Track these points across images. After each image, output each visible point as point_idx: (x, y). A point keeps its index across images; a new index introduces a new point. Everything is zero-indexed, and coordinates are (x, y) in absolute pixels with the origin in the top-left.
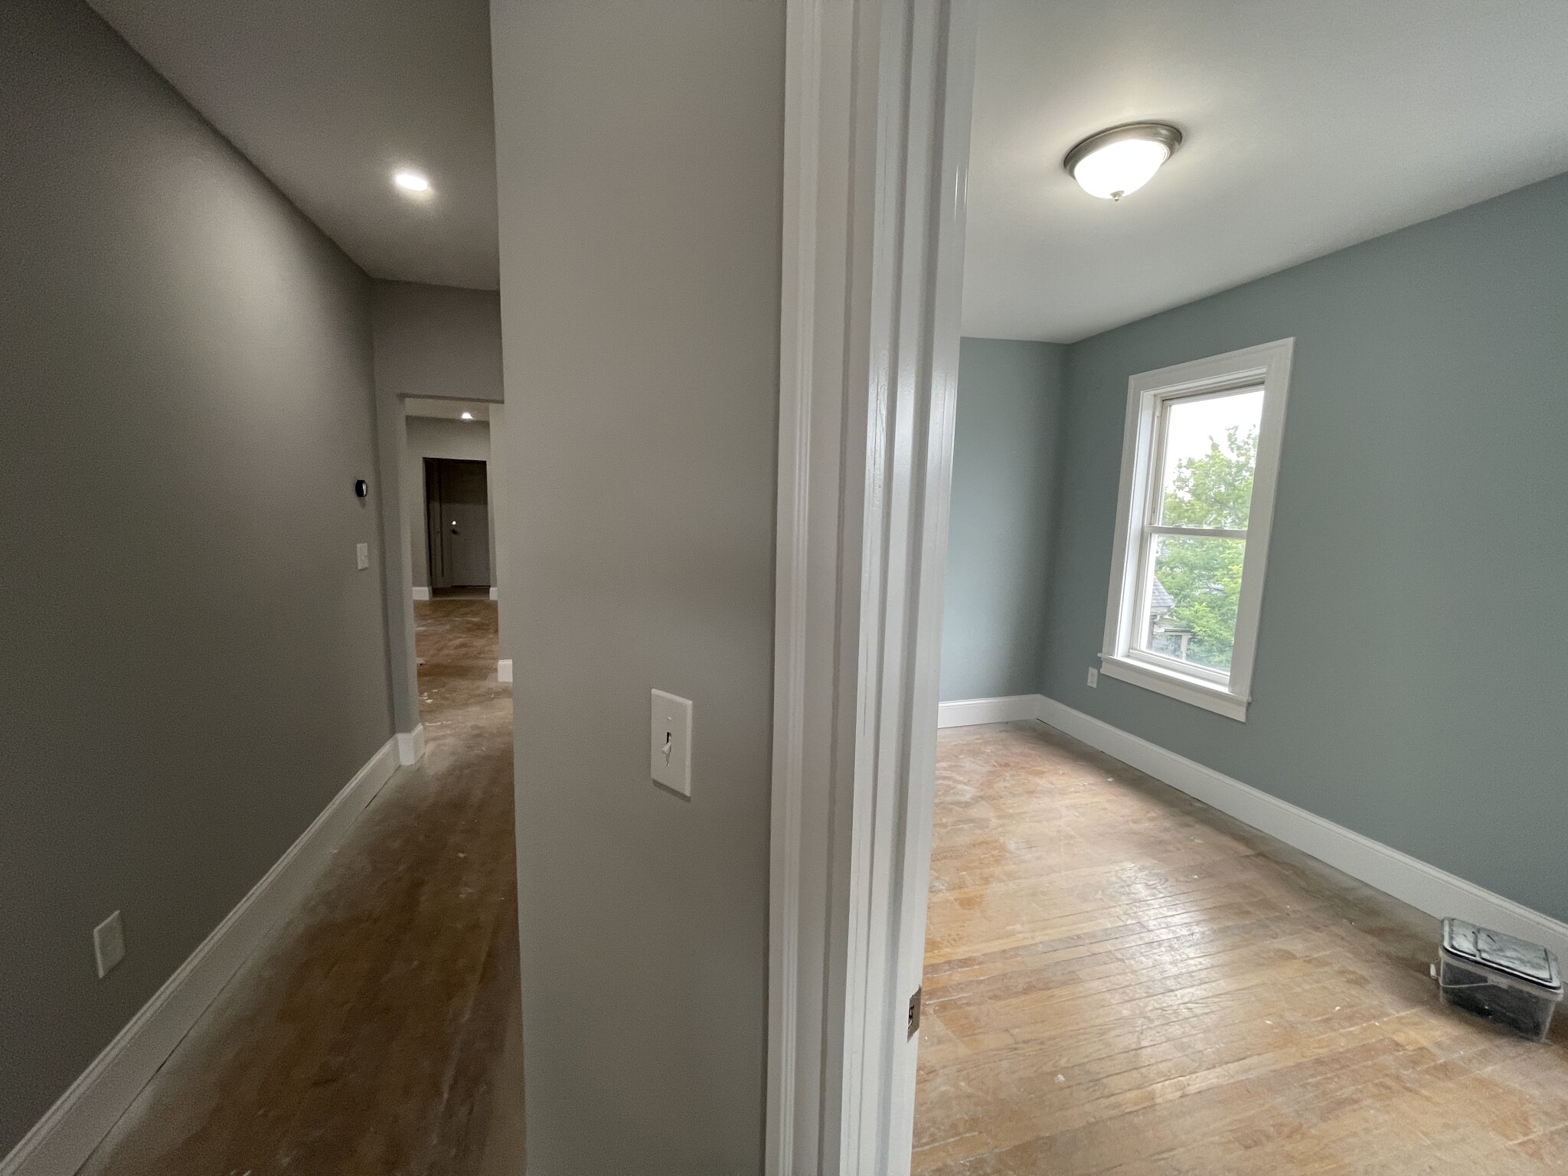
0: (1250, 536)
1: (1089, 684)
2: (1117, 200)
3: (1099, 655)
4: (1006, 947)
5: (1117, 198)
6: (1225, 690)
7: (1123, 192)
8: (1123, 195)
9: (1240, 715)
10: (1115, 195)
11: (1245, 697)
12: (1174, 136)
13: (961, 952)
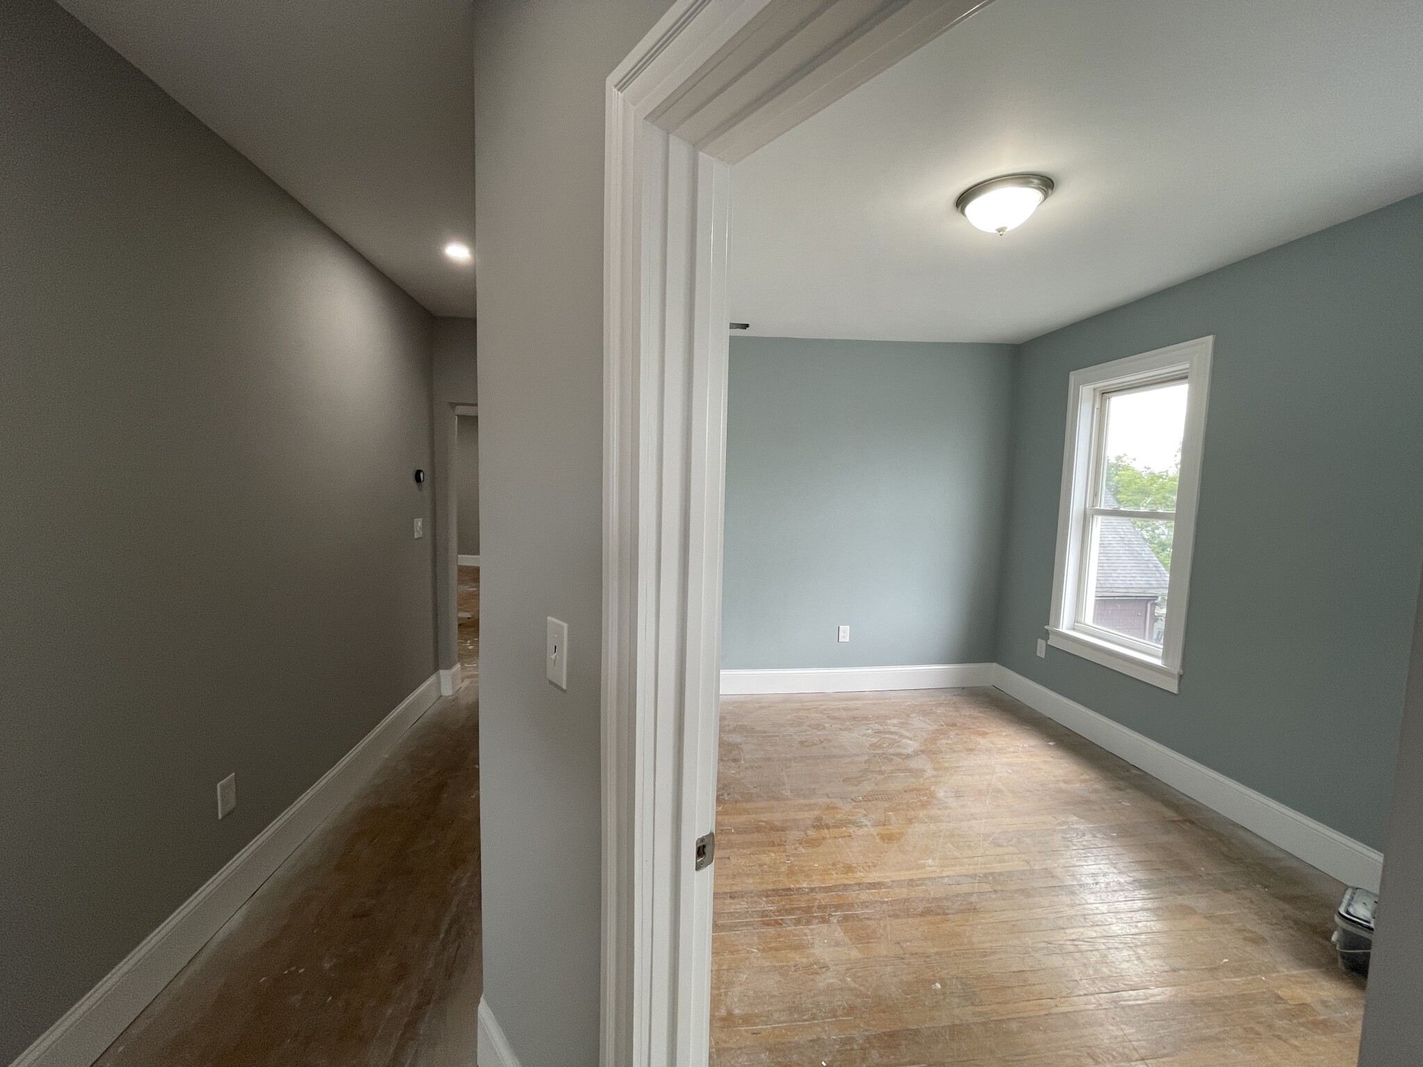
0: (1178, 518)
1: (1038, 654)
2: (1001, 235)
3: (1046, 627)
4: (915, 877)
5: (1001, 233)
6: (1158, 662)
7: (1006, 228)
8: (1007, 230)
9: (1173, 687)
10: (999, 230)
11: (1176, 668)
12: (1047, 184)
13: (873, 877)
